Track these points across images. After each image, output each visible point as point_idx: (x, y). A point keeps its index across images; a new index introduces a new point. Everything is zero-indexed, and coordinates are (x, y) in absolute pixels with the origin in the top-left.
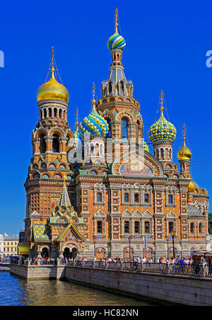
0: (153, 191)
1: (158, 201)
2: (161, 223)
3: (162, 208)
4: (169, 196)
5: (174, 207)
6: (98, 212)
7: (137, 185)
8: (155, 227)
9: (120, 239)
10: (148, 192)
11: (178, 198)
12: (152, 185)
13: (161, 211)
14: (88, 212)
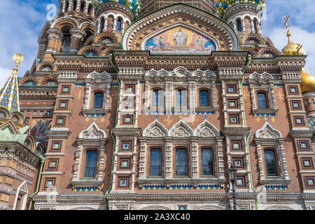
0: (218, 82)
1: (230, 100)
2: (242, 148)
3: (243, 115)
4: (259, 93)
5: (273, 114)
6: (90, 128)
7: (181, 71)
8: (225, 158)
9: (133, 190)
10: (207, 85)
11: (281, 96)
12: (215, 69)
13: (239, 122)
14: (66, 129)
